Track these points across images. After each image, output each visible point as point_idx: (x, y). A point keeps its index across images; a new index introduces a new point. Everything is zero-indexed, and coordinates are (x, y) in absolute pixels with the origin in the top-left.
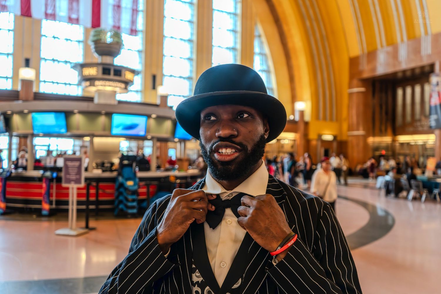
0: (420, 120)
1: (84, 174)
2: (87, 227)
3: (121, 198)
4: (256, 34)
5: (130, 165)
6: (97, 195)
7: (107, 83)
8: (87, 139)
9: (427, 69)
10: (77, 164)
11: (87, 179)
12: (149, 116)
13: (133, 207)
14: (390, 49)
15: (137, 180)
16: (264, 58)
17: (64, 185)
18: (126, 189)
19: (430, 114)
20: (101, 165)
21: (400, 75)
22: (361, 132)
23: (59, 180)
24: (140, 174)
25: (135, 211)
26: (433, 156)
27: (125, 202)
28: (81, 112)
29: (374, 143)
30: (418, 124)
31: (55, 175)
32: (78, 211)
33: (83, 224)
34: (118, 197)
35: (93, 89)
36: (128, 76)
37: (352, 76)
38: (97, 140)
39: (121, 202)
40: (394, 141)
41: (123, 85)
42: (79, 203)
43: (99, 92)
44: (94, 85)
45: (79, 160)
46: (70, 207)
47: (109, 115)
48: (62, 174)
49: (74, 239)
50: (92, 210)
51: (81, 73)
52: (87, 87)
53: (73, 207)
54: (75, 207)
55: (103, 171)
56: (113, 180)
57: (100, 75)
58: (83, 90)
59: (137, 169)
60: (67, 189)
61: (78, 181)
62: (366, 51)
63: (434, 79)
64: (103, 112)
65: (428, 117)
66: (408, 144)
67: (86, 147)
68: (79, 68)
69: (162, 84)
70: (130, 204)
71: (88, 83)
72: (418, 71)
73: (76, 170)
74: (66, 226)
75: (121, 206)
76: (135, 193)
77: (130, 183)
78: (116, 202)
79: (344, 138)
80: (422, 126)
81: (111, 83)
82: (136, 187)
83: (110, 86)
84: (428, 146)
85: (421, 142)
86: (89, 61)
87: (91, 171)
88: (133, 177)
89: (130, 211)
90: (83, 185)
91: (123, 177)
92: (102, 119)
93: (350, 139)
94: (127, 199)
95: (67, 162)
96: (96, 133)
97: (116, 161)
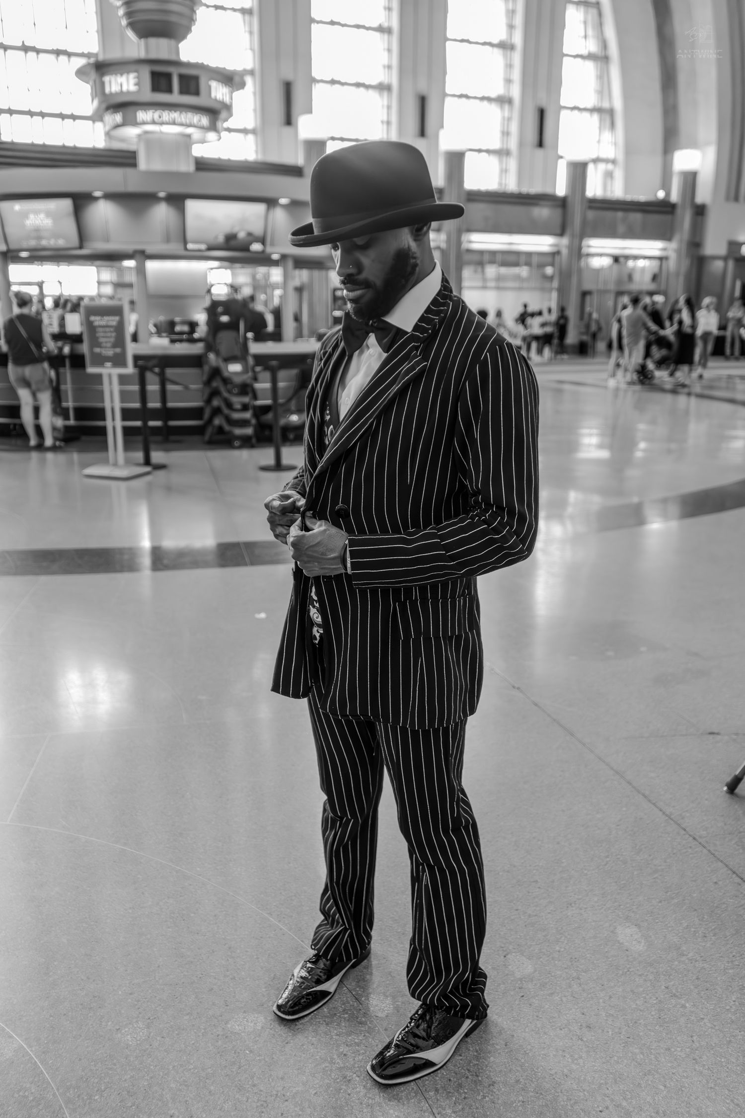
1: (132, 349)
2: (147, 462)
3: (216, 402)
5: (233, 326)
6: (163, 396)
8: (130, 263)
10: (113, 320)
11: (137, 358)
12: (271, 202)
13: (244, 423)
15: (251, 361)
17: (91, 370)
18: (226, 381)
20: (168, 329)
23: (78, 361)
24: (256, 348)
25: (249, 431)
27: (226, 411)
28: (110, 196)
31: (67, 350)
32: (128, 432)
33: (139, 456)
34: (209, 401)
35: (132, 132)
36: (219, 92)
38: (152, 266)
39: (217, 411)
41: (205, 121)
42: (127, 414)
43: (148, 139)
44: (135, 123)
45: (117, 311)
46: (109, 424)
47: (177, 200)
48: (84, 348)
49: (124, 484)
50: (155, 430)
51: (99, 91)
52: (117, 126)
53: (114, 424)
54: (119, 424)
55: (173, 341)
56: (196, 361)
57: (148, 95)
58: (108, 134)
59: (250, 335)
60: (98, 378)
61: (119, 361)
64: (162, 194)
67: (130, 286)
68: (93, 75)
69: (310, 111)
70: (236, 416)
71: (118, 118)
73: (112, 337)
74: (106, 462)
75: (217, 421)
76: (246, 389)
77: (235, 368)
78: (207, 414)
82: (247, 377)
83: (174, 123)
86: (115, 54)
87: (147, 342)
88: (241, 355)
89: (238, 431)
90: (130, 369)
91: (218, 353)
92: (162, 212)
94: (229, 405)
95: (92, 318)
96: (150, 249)
97: (201, 318)
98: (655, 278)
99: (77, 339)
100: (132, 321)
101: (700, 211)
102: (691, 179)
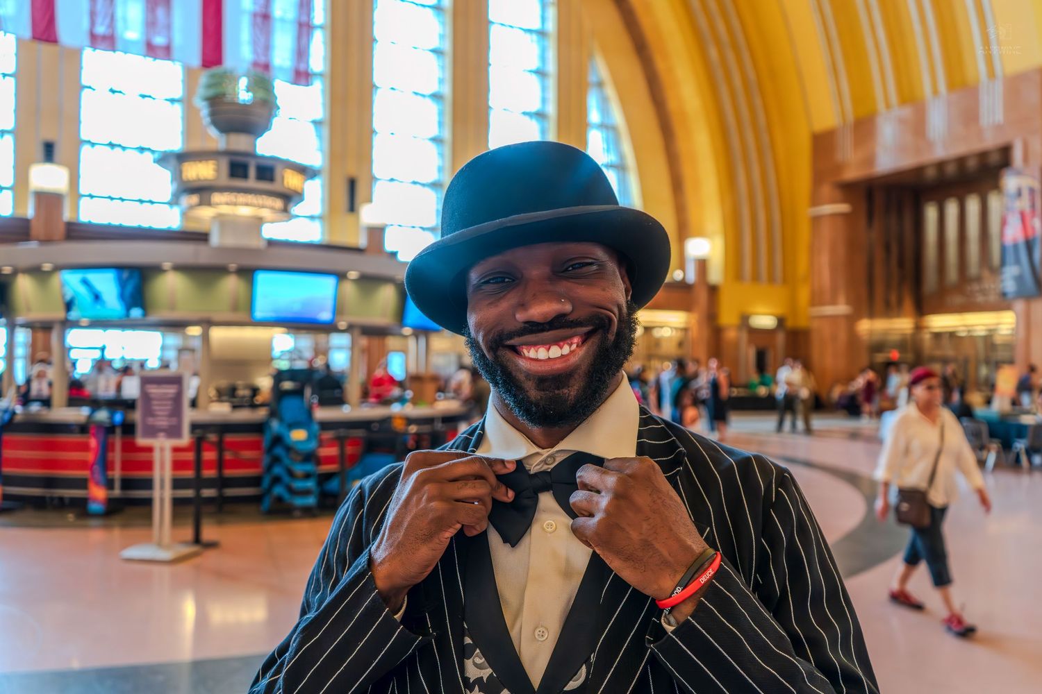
0: (979, 279)
1: (189, 416)
2: (197, 540)
3: (277, 470)
4: (592, 78)
5: (298, 393)
6: (221, 464)
7: (242, 198)
8: (195, 331)
9: (995, 159)
10: (171, 390)
11: (195, 427)
12: (341, 276)
13: (306, 493)
14: (907, 112)
15: (316, 427)
16: (611, 135)
17: (141, 441)
18: (289, 449)
19: (1003, 263)
20: (228, 394)
21: (931, 173)
22: (842, 308)
23: (128, 429)
24: (322, 414)
25: (311, 501)
26: (1011, 362)
27: (286, 479)
28: (179, 268)
29: (871, 332)
30: (976, 287)
31: (118, 417)
32: (177, 503)
33: (188, 533)
34: (270, 468)
35: (206, 213)
36: (291, 180)
37: (818, 178)
38: (217, 334)
39: (277, 480)
40: (919, 328)
41: (278, 203)
42: (177, 484)
43: (222, 220)
44: (209, 204)
45: (177, 381)
46: (156, 494)
47: (247, 273)
48: (137, 416)
49: (166, 570)
50: (210, 500)
51: (178, 176)
52: (191, 207)
53: (162, 494)
54: (168, 493)
55: (235, 407)
56: (259, 428)
57: (225, 180)
58: (184, 215)
59: (315, 401)
60: (150, 450)
61: (174, 432)
62: (850, 117)
63: (1011, 182)
64: (233, 266)
65: (996, 271)
66: (952, 335)
67: (193, 350)
68: (173, 162)
69: (370, 200)
70: (298, 485)
71: (195, 199)
72: (972, 164)
73: (168, 406)
74: (148, 540)
75: (278, 490)
76: (309, 457)
77: (298, 435)
79: (802, 322)
80: (984, 292)
81: (250, 198)
82: (313, 445)
83: (247, 204)
84: (998, 340)
85: (982, 330)
86: (197, 145)
87: (206, 408)
88: (306, 421)
89: (299, 501)
90: (186, 439)
91: (281, 420)
92: (231, 284)
93: (815, 325)
94: (291, 474)
95: (148, 386)
96: (216, 317)
97: (265, 383)
98: (680, 344)
99: (130, 405)
100: (192, 386)
101: (713, 290)
102: (702, 265)
